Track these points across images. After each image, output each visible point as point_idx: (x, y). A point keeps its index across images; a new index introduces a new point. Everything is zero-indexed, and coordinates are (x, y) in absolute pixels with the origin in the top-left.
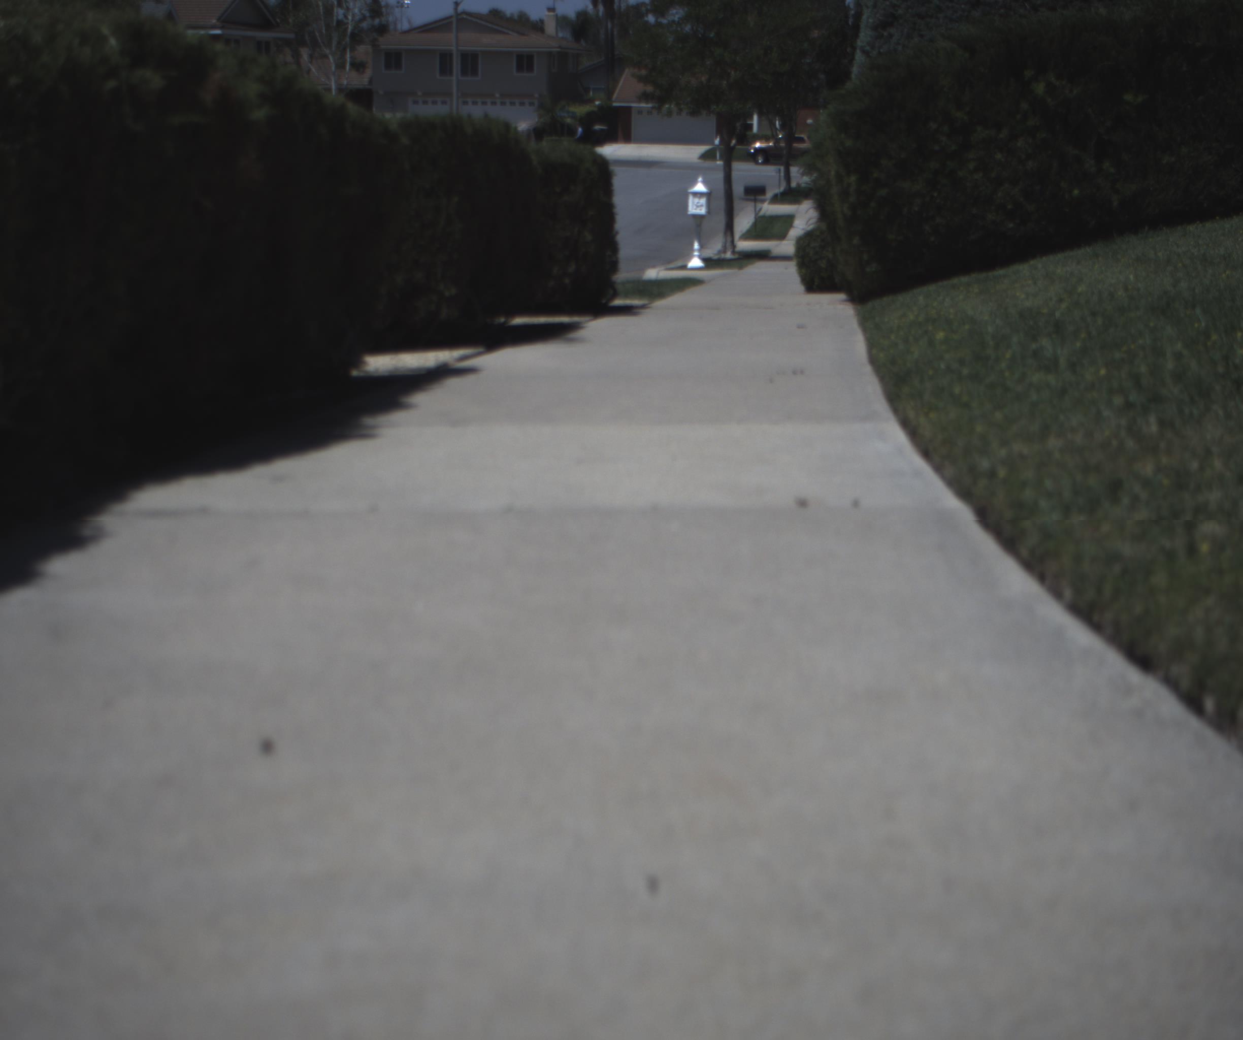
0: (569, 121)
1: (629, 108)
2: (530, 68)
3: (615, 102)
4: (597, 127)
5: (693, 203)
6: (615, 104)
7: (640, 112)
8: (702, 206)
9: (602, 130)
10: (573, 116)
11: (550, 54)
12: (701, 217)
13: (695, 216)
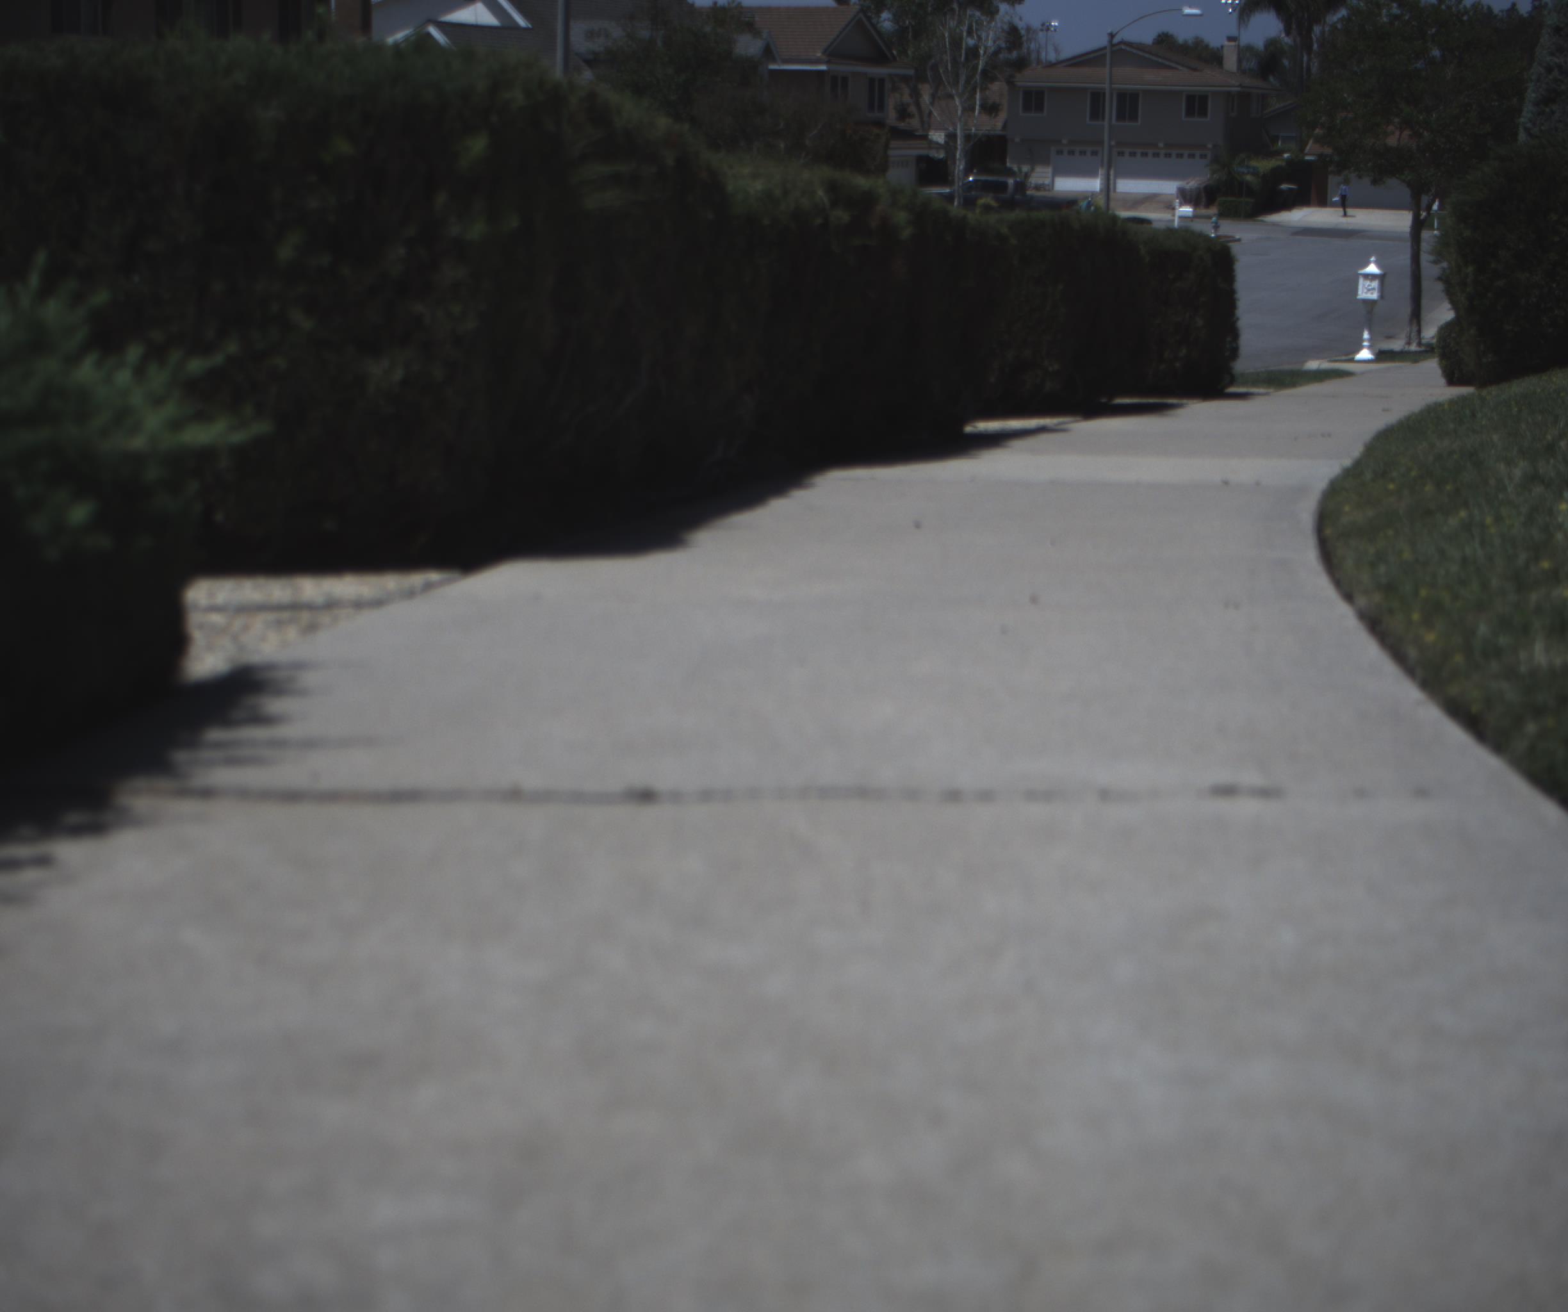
0: (1249, 178)
2: (1203, 112)
3: (1307, 154)
4: (1284, 186)
5: (1364, 285)
6: (1307, 158)
8: (1374, 289)
9: (1290, 190)
10: (1255, 173)
11: (1229, 93)
12: (1372, 303)
13: (1366, 302)
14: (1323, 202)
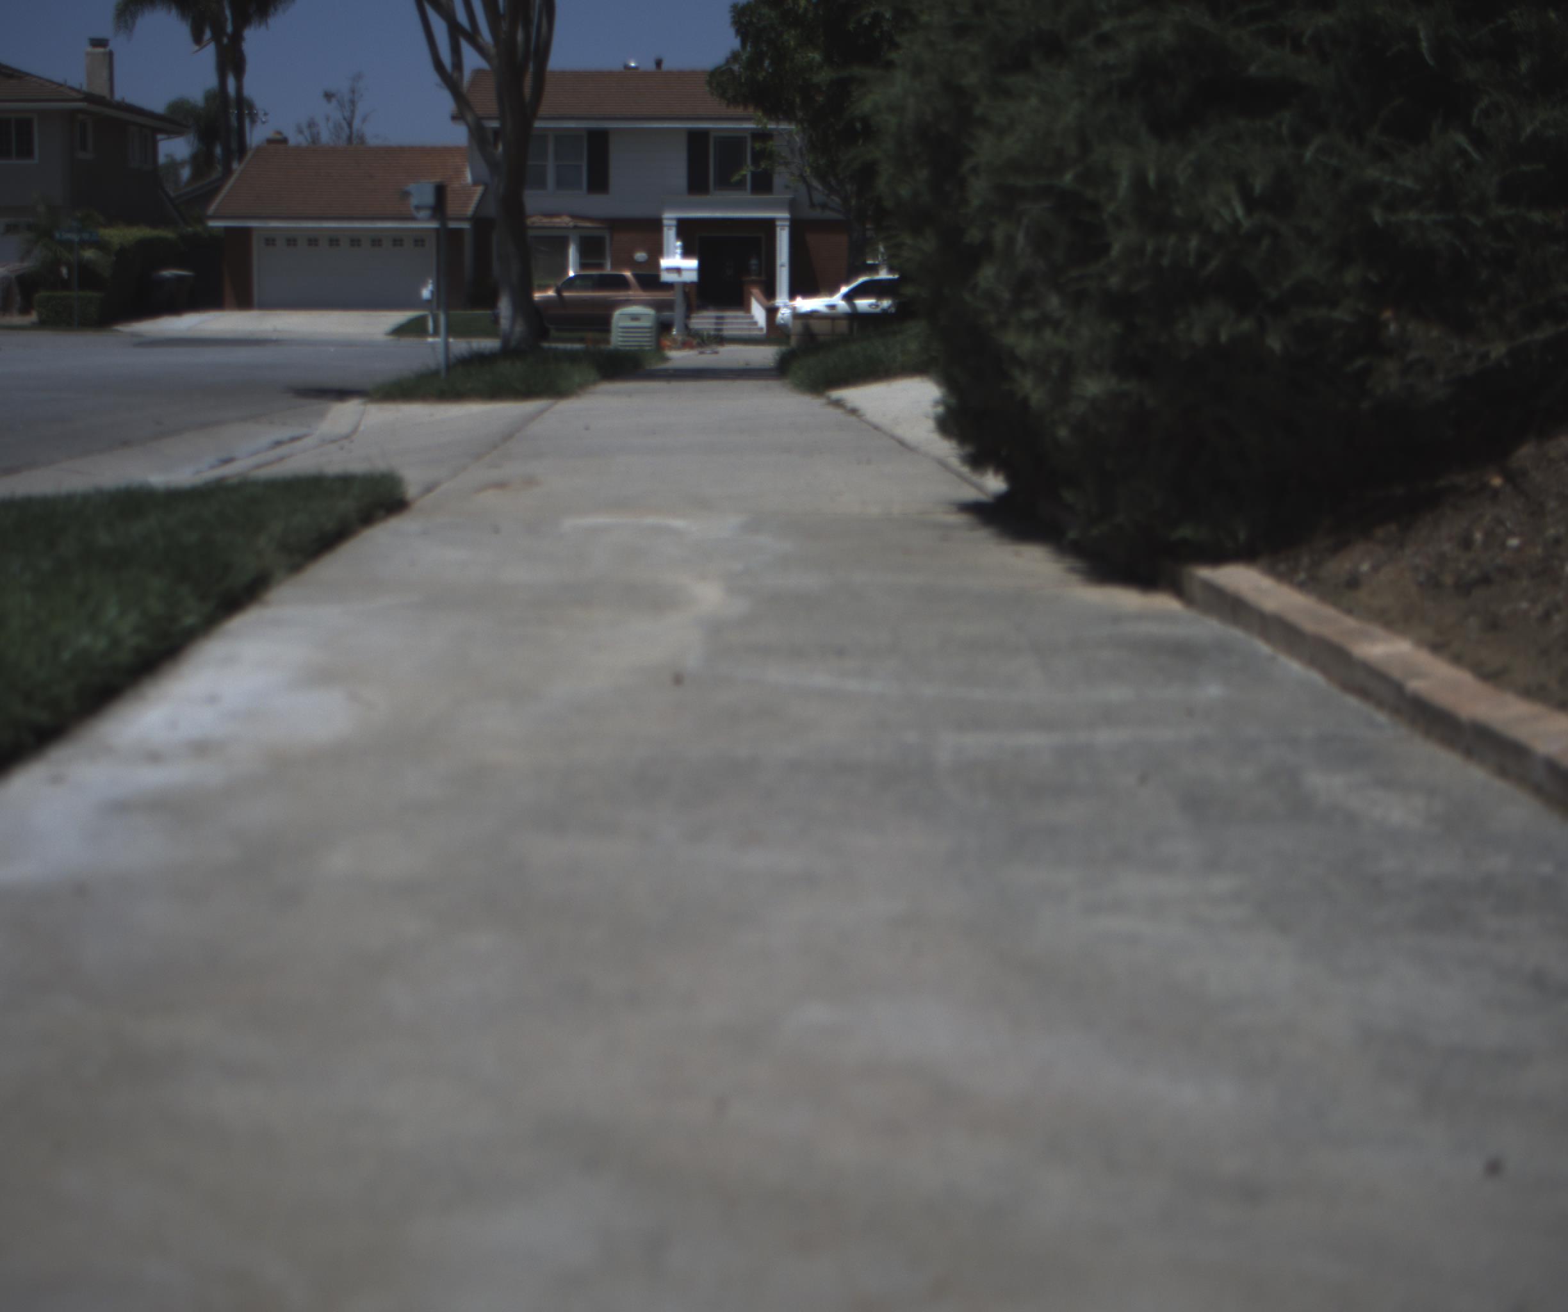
0: (89, 254)
1: (247, 231)
2: (26, 151)
3: (214, 217)
4: (167, 273)
6: (212, 224)
7: (270, 241)
9: (180, 279)
10: (102, 246)
14: (244, 302)
